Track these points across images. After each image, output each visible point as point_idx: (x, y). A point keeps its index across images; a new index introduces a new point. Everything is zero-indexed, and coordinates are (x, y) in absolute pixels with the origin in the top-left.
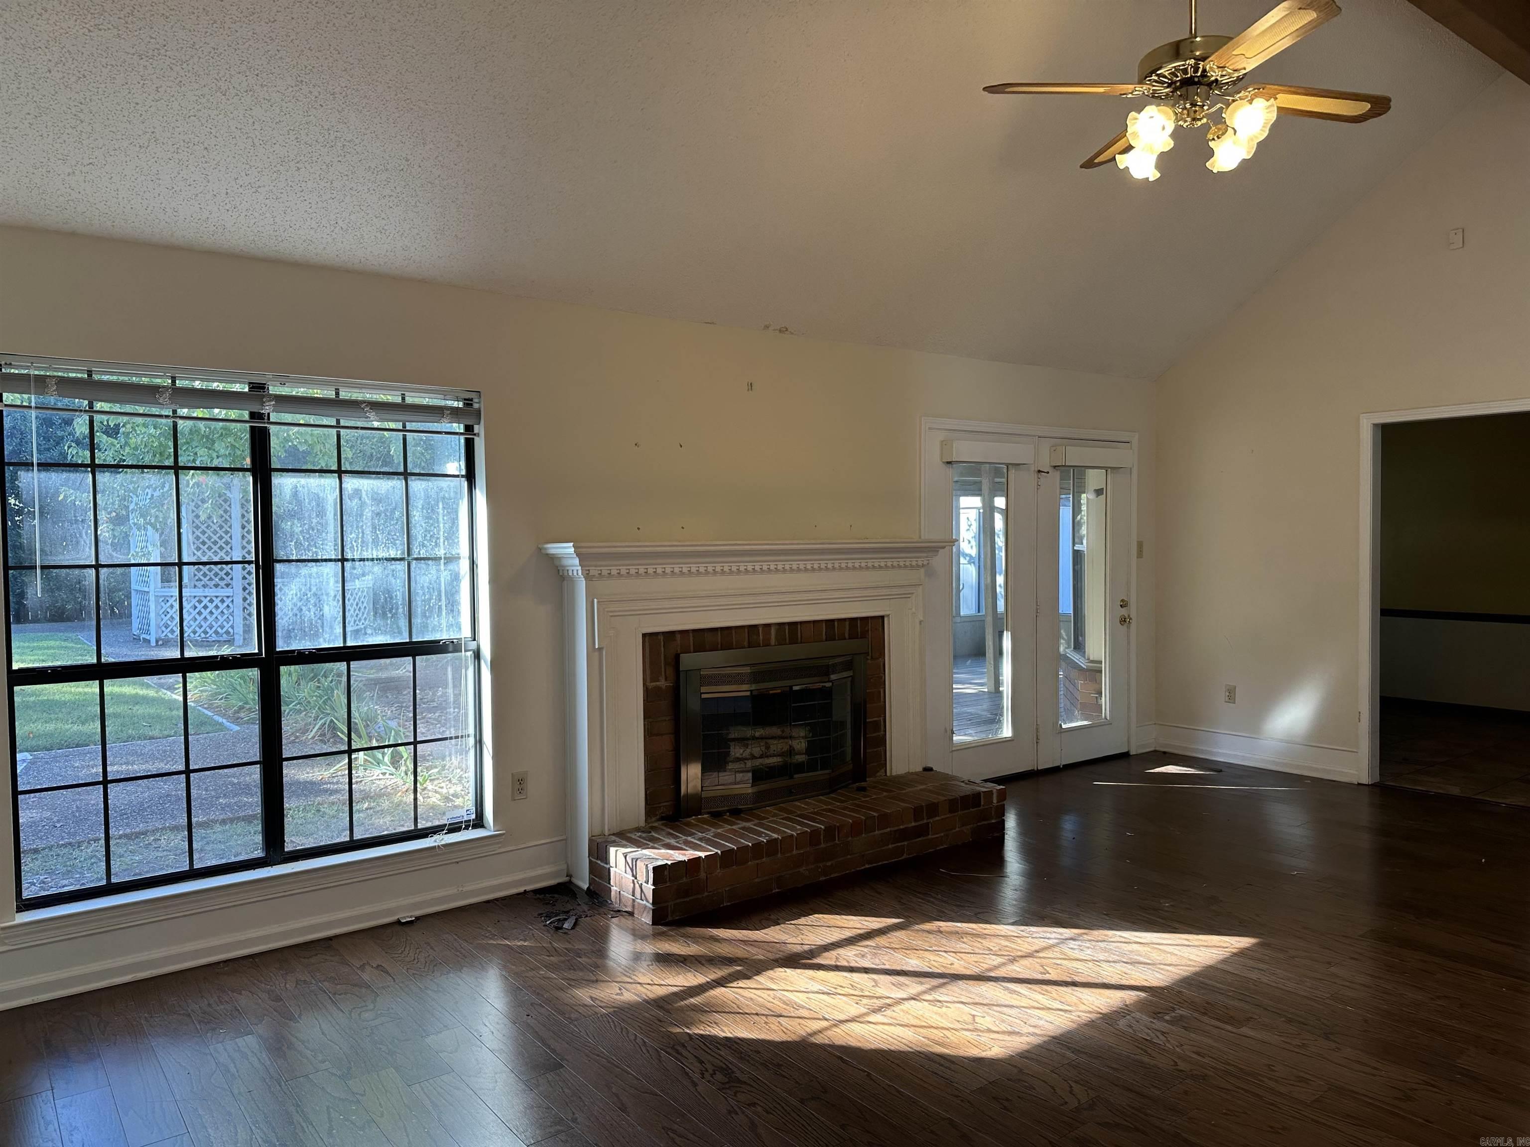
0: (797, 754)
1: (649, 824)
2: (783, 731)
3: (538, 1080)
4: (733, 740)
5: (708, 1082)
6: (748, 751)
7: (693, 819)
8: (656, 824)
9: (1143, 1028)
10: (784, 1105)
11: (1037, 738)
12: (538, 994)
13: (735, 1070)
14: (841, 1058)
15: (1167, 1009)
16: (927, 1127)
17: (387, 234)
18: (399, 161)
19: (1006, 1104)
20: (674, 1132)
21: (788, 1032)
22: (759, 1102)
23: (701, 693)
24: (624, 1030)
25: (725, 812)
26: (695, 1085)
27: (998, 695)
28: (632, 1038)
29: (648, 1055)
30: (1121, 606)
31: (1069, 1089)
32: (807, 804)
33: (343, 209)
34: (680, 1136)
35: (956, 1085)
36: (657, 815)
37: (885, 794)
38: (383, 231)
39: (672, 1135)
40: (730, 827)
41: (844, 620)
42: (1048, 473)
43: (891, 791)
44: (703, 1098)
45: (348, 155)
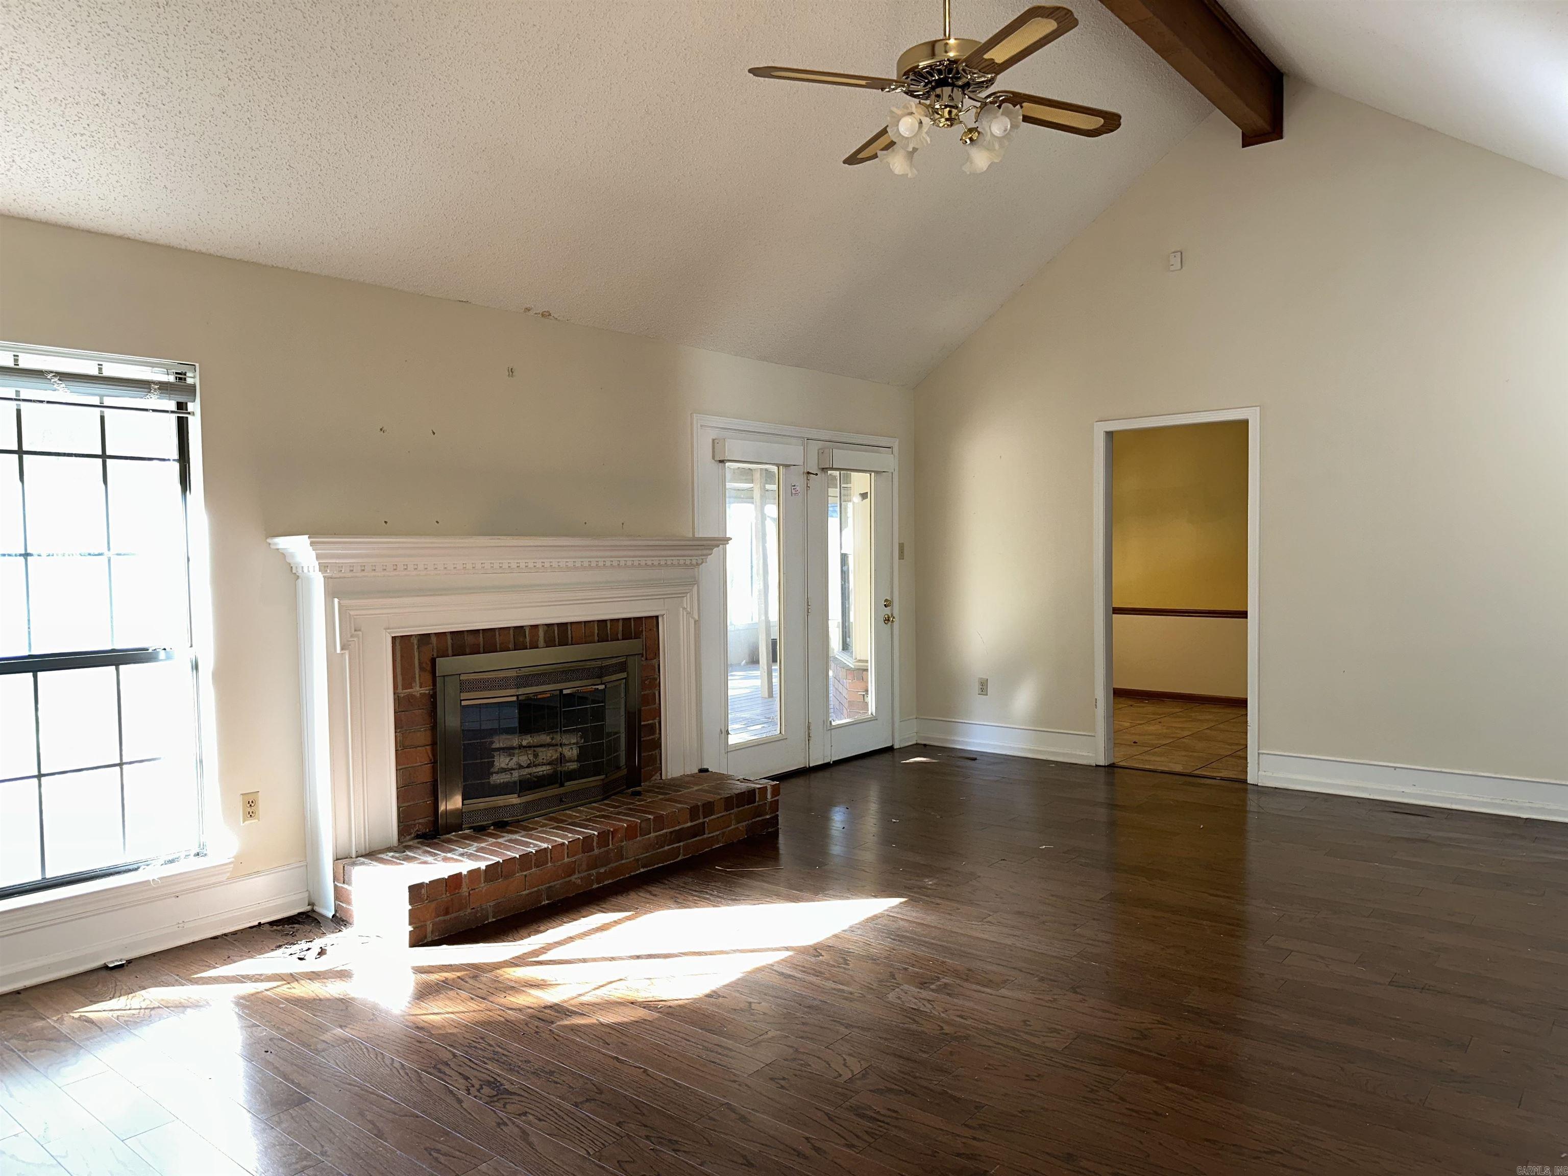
0: (568, 762)
1: (402, 843)
2: (552, 739)
3: (279, 1117)
4: (499, 749)
5: (475, 1097)
6: (515, 759)
7: (453, 836)
8: (411, 843)
9: (911, 998)
10: (557, 1111)
11: (809, 736)
12: (278, 1028)
13: (504, 1082)
14: (617, 1059)
15: (932, 979)
16: (705, 1114)
17: (79, 178)
18: (94, 95)
19: (783, 1083)
20: (438, 1151)
21: (561, 1039)
22: (530, 1111)
23: (461, 700)
24: (379, 1055)
25: (488, 826)
26: (460, 1101)
27: (770, 699)
28: (388, 1062)
29: (406, 1077)
30: (885, 605)
31: (843, 1062)
32: (580, 812)
33: (21, 146)
34: (445, 1155)
35: (733, 1071)
36: (411, 834)
37: (661, 797)
38: (74, 175)
39: (435, 1155)
40: (494, 840)
41: (618, 620)
42: (817, 474)
43: (667, 794)
44: (470, 1114)
45: (27, 82)
